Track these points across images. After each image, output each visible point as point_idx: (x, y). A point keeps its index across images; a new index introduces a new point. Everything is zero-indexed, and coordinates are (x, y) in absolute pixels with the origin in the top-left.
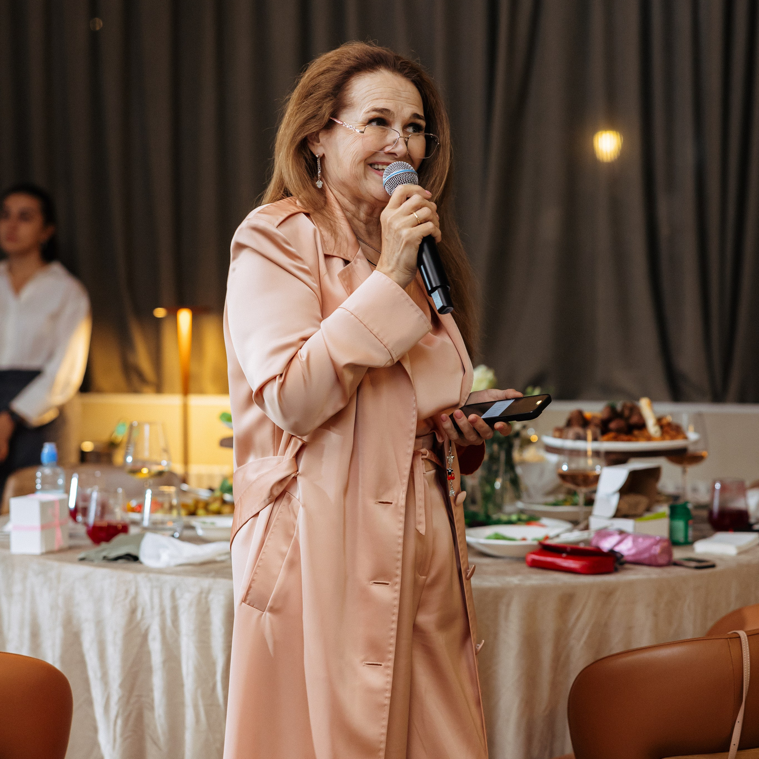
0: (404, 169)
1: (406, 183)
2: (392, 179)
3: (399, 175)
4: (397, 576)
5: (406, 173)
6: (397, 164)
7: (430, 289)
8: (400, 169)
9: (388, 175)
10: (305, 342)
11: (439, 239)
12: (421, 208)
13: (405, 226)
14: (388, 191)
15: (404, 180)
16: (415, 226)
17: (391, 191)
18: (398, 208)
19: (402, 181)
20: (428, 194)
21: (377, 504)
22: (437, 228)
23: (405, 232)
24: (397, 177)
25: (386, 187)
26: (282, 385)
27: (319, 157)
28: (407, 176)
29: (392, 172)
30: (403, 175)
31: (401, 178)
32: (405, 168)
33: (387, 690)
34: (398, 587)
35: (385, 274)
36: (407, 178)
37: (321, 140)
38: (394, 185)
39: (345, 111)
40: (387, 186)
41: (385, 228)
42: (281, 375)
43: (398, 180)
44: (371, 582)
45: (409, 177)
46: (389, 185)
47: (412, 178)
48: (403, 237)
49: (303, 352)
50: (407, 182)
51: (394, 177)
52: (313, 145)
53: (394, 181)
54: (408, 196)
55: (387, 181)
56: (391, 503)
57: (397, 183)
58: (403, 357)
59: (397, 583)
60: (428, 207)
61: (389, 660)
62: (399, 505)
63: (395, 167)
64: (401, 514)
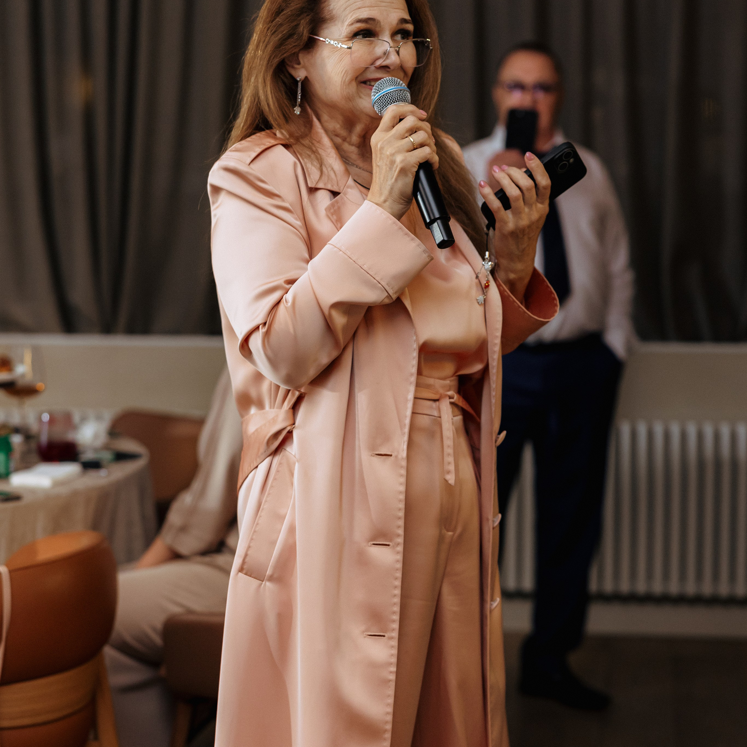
0: (395, 86)
1: (399, 102)
2: (383, 98)
3: (391, 93)
4: (399, 535)
5: (398, 91)
6: (388, 81)
7: (428, 221)
8: (391, 86)
9: (378, 93)
10: (291, 286)
11: (436, 166)
12: (416, 132)
13: (399, 152)
14: (377, 111)
15: (396, 98)
16: (410, 151)
17: (381, 111)
18: (390, 131)
19: (393, 99)
20: (423, 114)
21: (373, 456)
22: (434, 153)
23: (398, 158)
24: (388, 95)
25: (375, 106)
26: (267, 334)
27: (300, 80)
28: (399, 94)
29: (383, 89)
30: (395, 92)
31: (392, 96)
32: (397, 85)
33: (391, 664)
34: (400, 548)
35: (377, 204)
36: (399, 96)
37: (302, 62)
38: (385, 104)
39: (325, 26)
40: (377, 105)
41: (376, 154)
42: (265, 324)
43: (389, 98)
44: (370, 543)
45: (401, 94)
46: (379, 104)
47: (404, 95)
48: (397, 163)
49: (289, 296)
50: (399, 100)
51: (385, 95)
52: (293, 67)
53: (384, 99)
54: (401, 118)
55: (377, 99)
56: (391, 455)
57: (389, 102)
58: (401, 292)
59: (398, 544)
60: (424, 131)
61: (393, 630)
62: (400, 457)
63: (385, 84)
64: (402, 467)
